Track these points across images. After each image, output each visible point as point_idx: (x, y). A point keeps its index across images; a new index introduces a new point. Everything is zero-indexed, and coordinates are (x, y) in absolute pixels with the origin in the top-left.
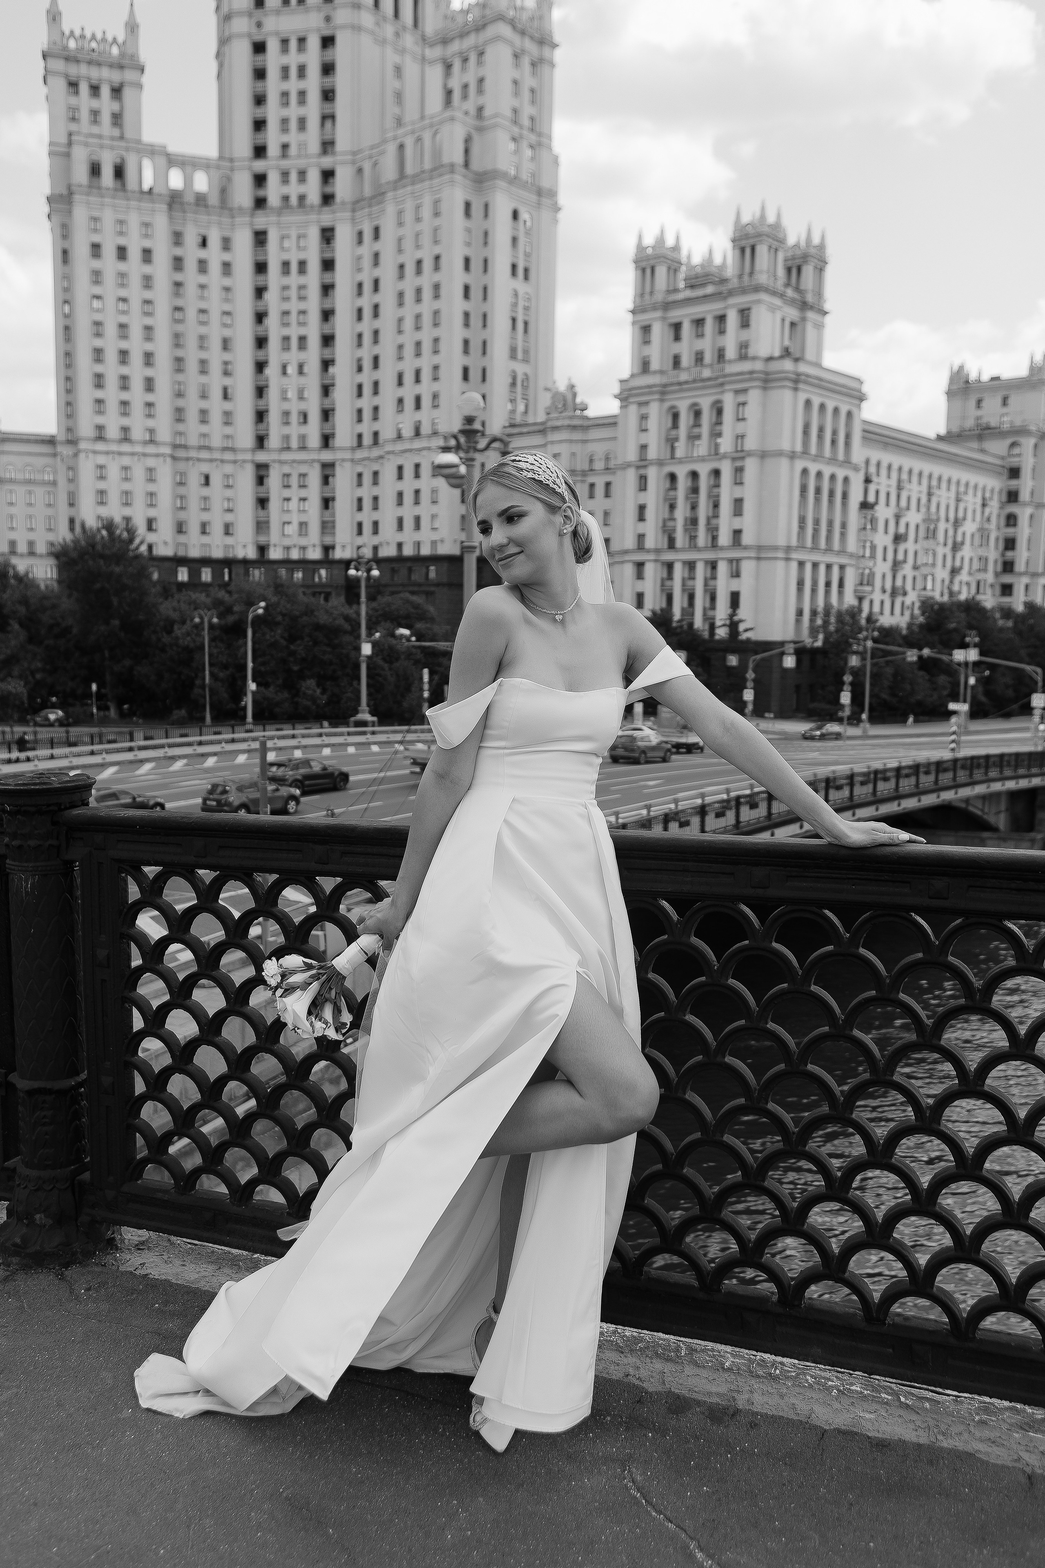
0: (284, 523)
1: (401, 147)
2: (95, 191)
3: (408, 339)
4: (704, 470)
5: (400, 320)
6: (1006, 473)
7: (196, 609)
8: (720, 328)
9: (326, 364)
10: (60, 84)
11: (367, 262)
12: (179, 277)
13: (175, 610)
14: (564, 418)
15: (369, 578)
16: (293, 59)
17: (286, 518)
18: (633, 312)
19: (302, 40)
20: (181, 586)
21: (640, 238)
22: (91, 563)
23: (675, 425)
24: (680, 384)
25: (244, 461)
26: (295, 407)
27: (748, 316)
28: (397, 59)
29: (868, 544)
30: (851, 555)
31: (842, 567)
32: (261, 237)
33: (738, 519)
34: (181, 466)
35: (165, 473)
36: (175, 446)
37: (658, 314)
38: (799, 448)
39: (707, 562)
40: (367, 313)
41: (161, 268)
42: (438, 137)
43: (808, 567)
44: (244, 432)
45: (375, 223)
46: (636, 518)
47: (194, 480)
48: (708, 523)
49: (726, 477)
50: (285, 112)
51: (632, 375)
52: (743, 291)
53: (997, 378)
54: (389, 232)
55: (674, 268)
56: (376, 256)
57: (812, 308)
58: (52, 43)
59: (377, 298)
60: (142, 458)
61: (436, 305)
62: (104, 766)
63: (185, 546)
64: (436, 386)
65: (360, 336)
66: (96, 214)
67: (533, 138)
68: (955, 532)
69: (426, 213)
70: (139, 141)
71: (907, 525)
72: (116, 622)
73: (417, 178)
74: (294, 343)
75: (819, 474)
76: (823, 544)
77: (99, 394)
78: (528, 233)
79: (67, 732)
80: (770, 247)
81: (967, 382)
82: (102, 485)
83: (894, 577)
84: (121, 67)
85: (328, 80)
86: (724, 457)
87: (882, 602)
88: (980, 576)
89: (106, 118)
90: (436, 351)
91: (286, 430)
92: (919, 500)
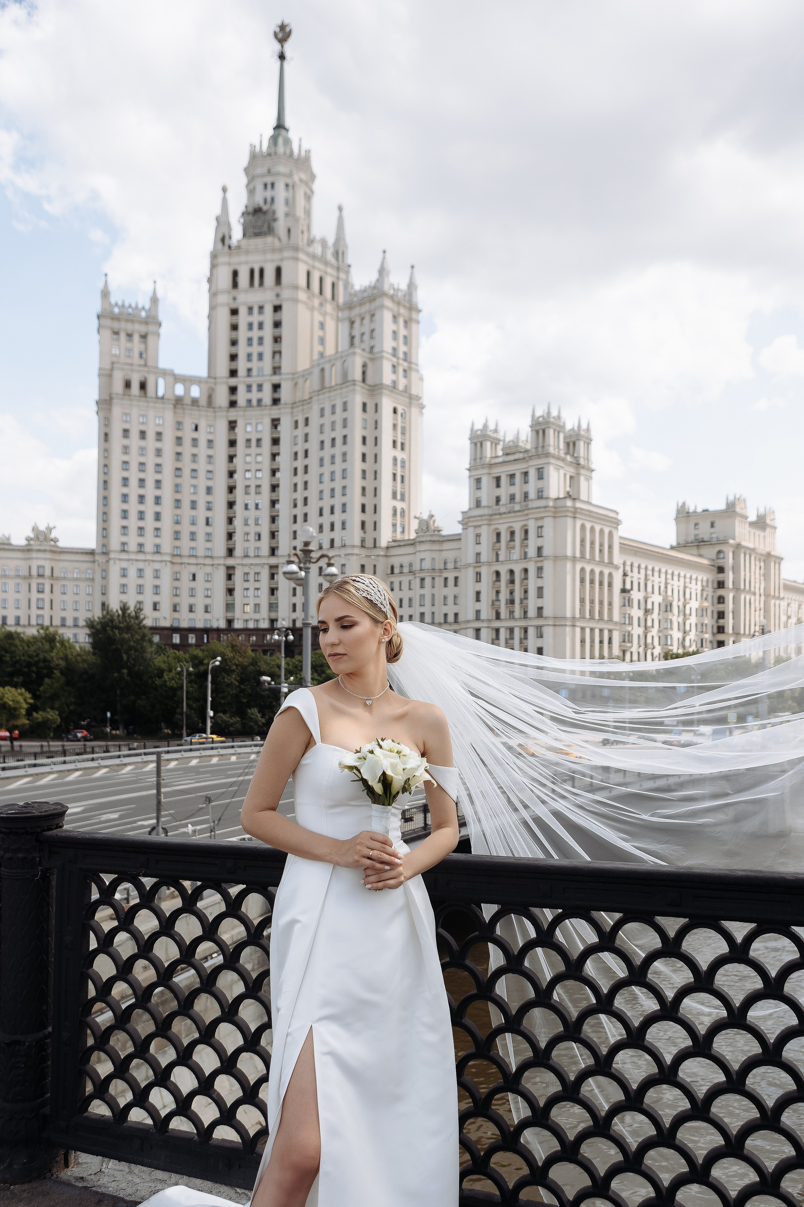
0: (244, 605)
1: (323, 370)
2: (127, 397)
3: (326, 487)
4: (518, 570)
5: (321, 475)
6: (715, 569)
7: (179, 662)
8: (525, 480)
9: (273, 503)
10: (107, 333)
11: (301, 439)
12: (179, 449)
13: (164, 662)
14: (427, 536)
16: (255, 318)
17: (246, 601)
18: (469, 470)
19: (261, 308)
20: (175, 647)
21: (473, 424)
22: (110, 632)
23: (498, 540)
24: (500, 514)
25: (219, 565)
26: (252, 529)
27: (542, 472)
28: (321, 318)
29: (627, 616)
30: (616, 623)
31: (610, 631)
32: (233, 425)
33: (540, 600)
34: (177, 568)
35: (167, 573)
36: (174, 556)
37: (486, 471)
38: (578, 554)
39: (521, 628)
40: (300, 471)
41: (168, 445)
42: (346, 364)
43: (588, 631)
44: (220, 546)
45: (306, 416)
46: (475, 600)
47: (186, 576)
48: (521, 603)
49: (532, 573)
50: (250, 350)
51: (470, 509)
52: (538, 456)
53: (706, 511)
54: (314, 421)
55: (495, 442)
56: (306, 435)
57: (583, 467)
58: (103, 309)
59: (307, 461)
60: (151, 563)
61: (344, 466)
62: (99, 768)
63: (179, 620)
64: (344, 516)
65: (295, 485)
66: (127, 411)
67: (406, 365)
68: (684, 607)
69: (338, 409)
70: (156, 367)
71: (652, 603)
72: (125, 671)
73: (332, 389)
74: (252, 490)
75: (592, 571)
76: (596, 616)
77: (125, 523)
78: (403, 421)
79: (84, 745)
80: (554, 431)
81: (687, 512)
82: (124, 581)
83: (646, 637)
84: (147, 323)
85: (277, 331)
86: (530, 560)
87: (639, 653)
88: (703, 636)
89: (136, 354)
90: (344, 495)
91: (246, 545)
92: (659, 587)
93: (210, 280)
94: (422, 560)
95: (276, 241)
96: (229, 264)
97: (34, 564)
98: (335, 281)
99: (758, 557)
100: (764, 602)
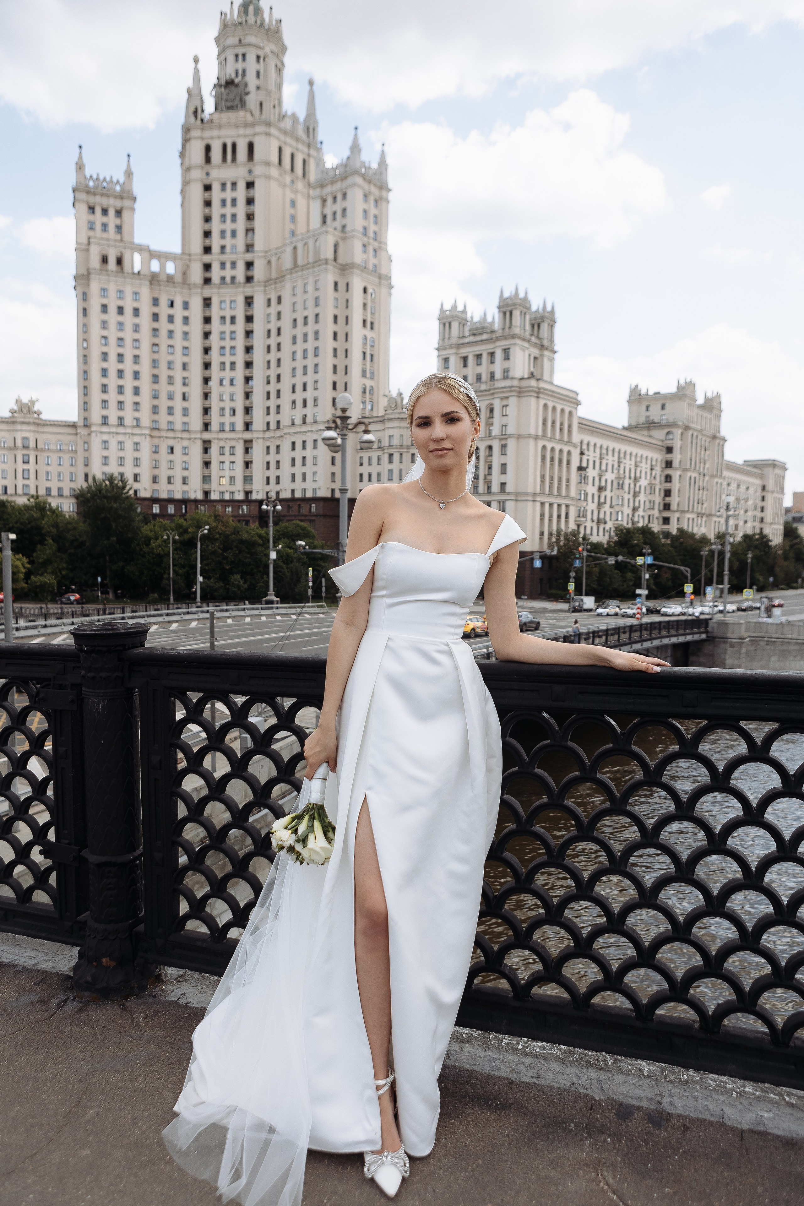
0: (220, 477)
1: (295, 248)
2: (104, 272)
3: (299, 364)
5: (294, 353)
6: (664, 450)
7: (165, 530)
8: (491, 360)
9: (248, 379)
10: (83, 208)
11: (273, 317)
12: (156, 325)
13: (151, 531)
14: (396, 413)
15: (274, 511)
16: (229, 195)
17: (222, 474)
18: (438, 349)
19: (234, 184)
20: (155, 516)
21: (442, 305)
22: (99, 501)
25: (195, 439)
26: (228, 405)
27: (509, 353)
28: (293, 196)
29: (583, 492)
30: (573, 499)
31: (567, 506)
32: (208, 302)
33: (503, 476)
34: (156, 441)
35: (146, 446)
36: (153, 429)
37: (453, 351)
38: (540, 433)
40: (273, 348)
41: (145, 320)
42: (318, 243)
43: (547, 506)
44: (196, 421)
45: (279, 294)
47: (164, 450)
48: (485, 478)
49: (496, 450)
50: (223, 227)
52: (505, 338)
53: (658, 393)
54: (287, 299)
55: (463, 323)
56: (279, 314)
57: (547, 349)
58: (78, 183)
59: (279, 339)
60: (131, 436)
61: (316, 344)
63: (158, 491)
64: (316, 394)
65: (269, 362)
66: (105, 286)
67: (376, 244)
68: (635, 485)
69: (310, 288)
70: (132, 243)
71: (606, 481)
72: (115, 539)
73: (305, 267)
74: (228, 366)
75: (553, 449)
76: (555, 492)
77: (105, 397)
78: (373, 301)
79: (82, 608)
80: (521, 312)
81: (640, 395)
82: (105, 453)
83: (599, 512)
84: (122, 198)
85: (250, 208)
86: (495, 438)
87: (592, 528)
88: (650, 512)
89: (112, 228)
90: (316, 372)
91: (222, 420)
92: (613, 466)
93: (182, 155)
94: (390, 436)
95: (248, 115)
96: (202, 138)
97: (19, 436)
98: (307, 158)
99: (704, 438)
100: (708, 481)
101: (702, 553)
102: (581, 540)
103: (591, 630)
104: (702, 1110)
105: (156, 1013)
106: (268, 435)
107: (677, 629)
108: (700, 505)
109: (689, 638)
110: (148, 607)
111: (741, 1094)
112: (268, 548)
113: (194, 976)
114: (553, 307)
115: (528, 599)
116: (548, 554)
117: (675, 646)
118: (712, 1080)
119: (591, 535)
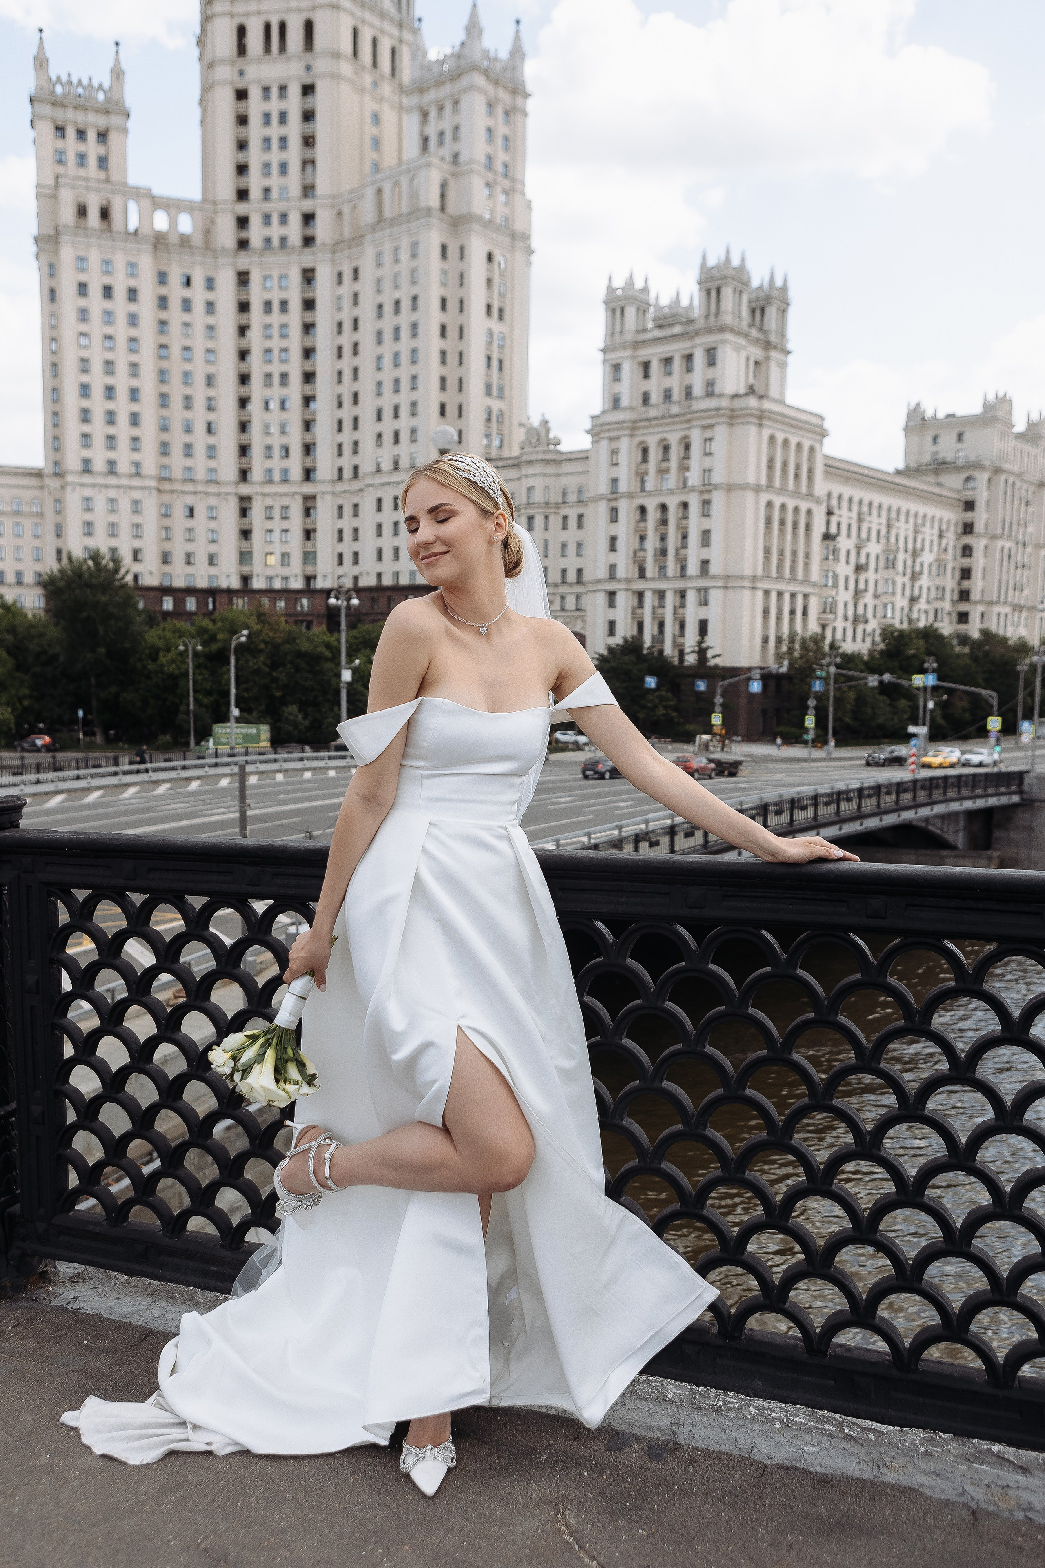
0: (267, 554)
1: (380, 191)
2: (81, 231)
3: (387, 375)
4: (673, 503)
5: (379, 358)
6: (961, 506)
7: (180, 637)
8: (687, 367)
9: (308, 400)
10: (47, 128)
11: (347, 301)
12: (163, 316)
13: (160, 638)
14: (538, 453)
15: (349, 607)
16: (274, 106)
17: (269, 549)
18: (604, 351)
19: (283, 88)
20: (166, 615)
21: (611, 281)
23: (645, 459)
24: (649, 420)
25: (228, 494)
26: (277, 441)
27: (714, 355)
28: (375, 107)
29: (830, 574)
30: (815, 585)
31: (806, 596)
32: (244, 277)
33: (705, 549)
34: (166, 498)
35: (151, 506)
36: (161, 479)
37: (628, 353)
38: (763, 481)
39: (676, 591)
40: (347, 351)
41: (146, 307)
42: (415, 181)
43: (774, 596)
44: (228, 466)
45: (355, 264)
46: (608, 548)
47: (179, 511)
48: (677, 554)
49: (694, 509)
50: (267, 157)
51: (604, 412)
52: (709, 331)
53: (952, 416)
54: (368, 273)
55: (643, 308)
56: (356, 296)
57: (775, 347)
58: (39, 88)
59: (356, 337)
60: (128, 491)
61: (414, 343)
62: (89, 790)
63: (171, 575)
64: (414, 422)
65: (340, 373)
66: (82, 254)
67: (506, 183)
68: (914, 562)
69: (404, 255)
70: (125, 184)
71: (868, 556)
72: (102, 650)
73: (395, 222)
74: (276, 379)
75: (783, 507)
76: (787, 574)
77: (86, 428)
78: (502, 274)
79: (54, 757)
80: (735, 289)
81: (924, 419)
82: (88, 517)
83: (856, 605)
84: (107, 112)
85: (308, 126)
86: (692, 490)
87: (844, 630)
88: (938, 604)
89: (92, 161)
90: (414, 388)
91: (269, 464)
92: (879, 532)
93: (201, 42)
94: (530, 489)
96: (232, 15)
98: (397, 45)
99: (1025, 487)
100: (1030, 555)
101: (1019, 668)
102: (827, 649)
103: (836, 790)
104: (727, 1442)
105: (31, 1320)
106: (340, 487)
107: (973, 787)
108: (1017, 593)
109: (993, 801)
110: (154, 757)
111: (786, 1425)
112: (339, 664)
113: (96, 1275)
114: (785, 281)
115: (743, 741)
116: (774, 671)
117: (971, 814)
118: (755, 1408)
119: (844, 640)
